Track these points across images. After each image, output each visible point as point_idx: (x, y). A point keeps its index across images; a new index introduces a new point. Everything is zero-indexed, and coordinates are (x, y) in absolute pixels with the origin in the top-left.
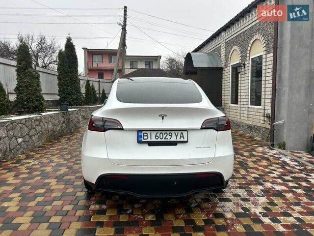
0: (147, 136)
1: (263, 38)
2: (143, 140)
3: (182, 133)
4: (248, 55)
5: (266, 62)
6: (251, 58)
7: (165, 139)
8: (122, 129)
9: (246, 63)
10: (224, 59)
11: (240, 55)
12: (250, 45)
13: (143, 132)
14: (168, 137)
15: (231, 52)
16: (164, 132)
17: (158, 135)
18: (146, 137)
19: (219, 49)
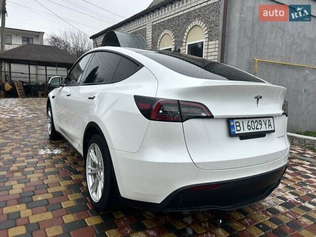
0: (239, 126)
1: (204, 25)
2: (237, 132)
3: (269, 120)
4: (184, 41)
5: (208, 49)
6: (188, 44)
7: (257, 129)
8: (212, 117)
9: (181, 48)
10: (151, 43)
11: (174, 40)
12: (187, 31)
13: (235, 121)
14: (259, 126)
15: (161, 36)
16: (254, 120)
17: (250, 124)
18: (238, 128)
19: (143, 32)
